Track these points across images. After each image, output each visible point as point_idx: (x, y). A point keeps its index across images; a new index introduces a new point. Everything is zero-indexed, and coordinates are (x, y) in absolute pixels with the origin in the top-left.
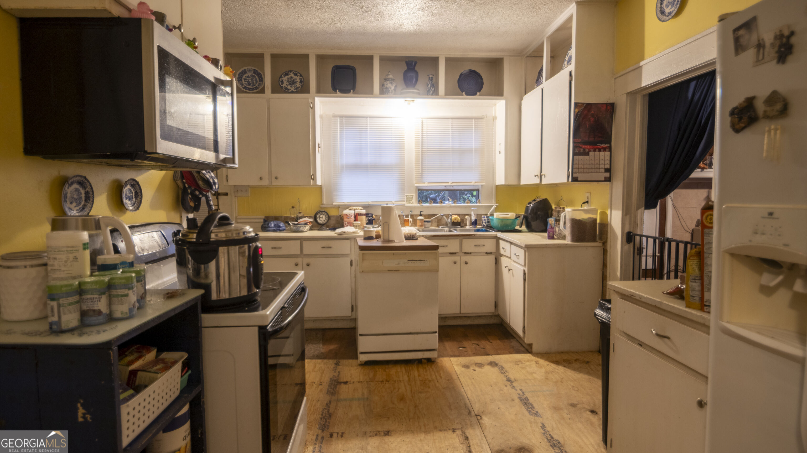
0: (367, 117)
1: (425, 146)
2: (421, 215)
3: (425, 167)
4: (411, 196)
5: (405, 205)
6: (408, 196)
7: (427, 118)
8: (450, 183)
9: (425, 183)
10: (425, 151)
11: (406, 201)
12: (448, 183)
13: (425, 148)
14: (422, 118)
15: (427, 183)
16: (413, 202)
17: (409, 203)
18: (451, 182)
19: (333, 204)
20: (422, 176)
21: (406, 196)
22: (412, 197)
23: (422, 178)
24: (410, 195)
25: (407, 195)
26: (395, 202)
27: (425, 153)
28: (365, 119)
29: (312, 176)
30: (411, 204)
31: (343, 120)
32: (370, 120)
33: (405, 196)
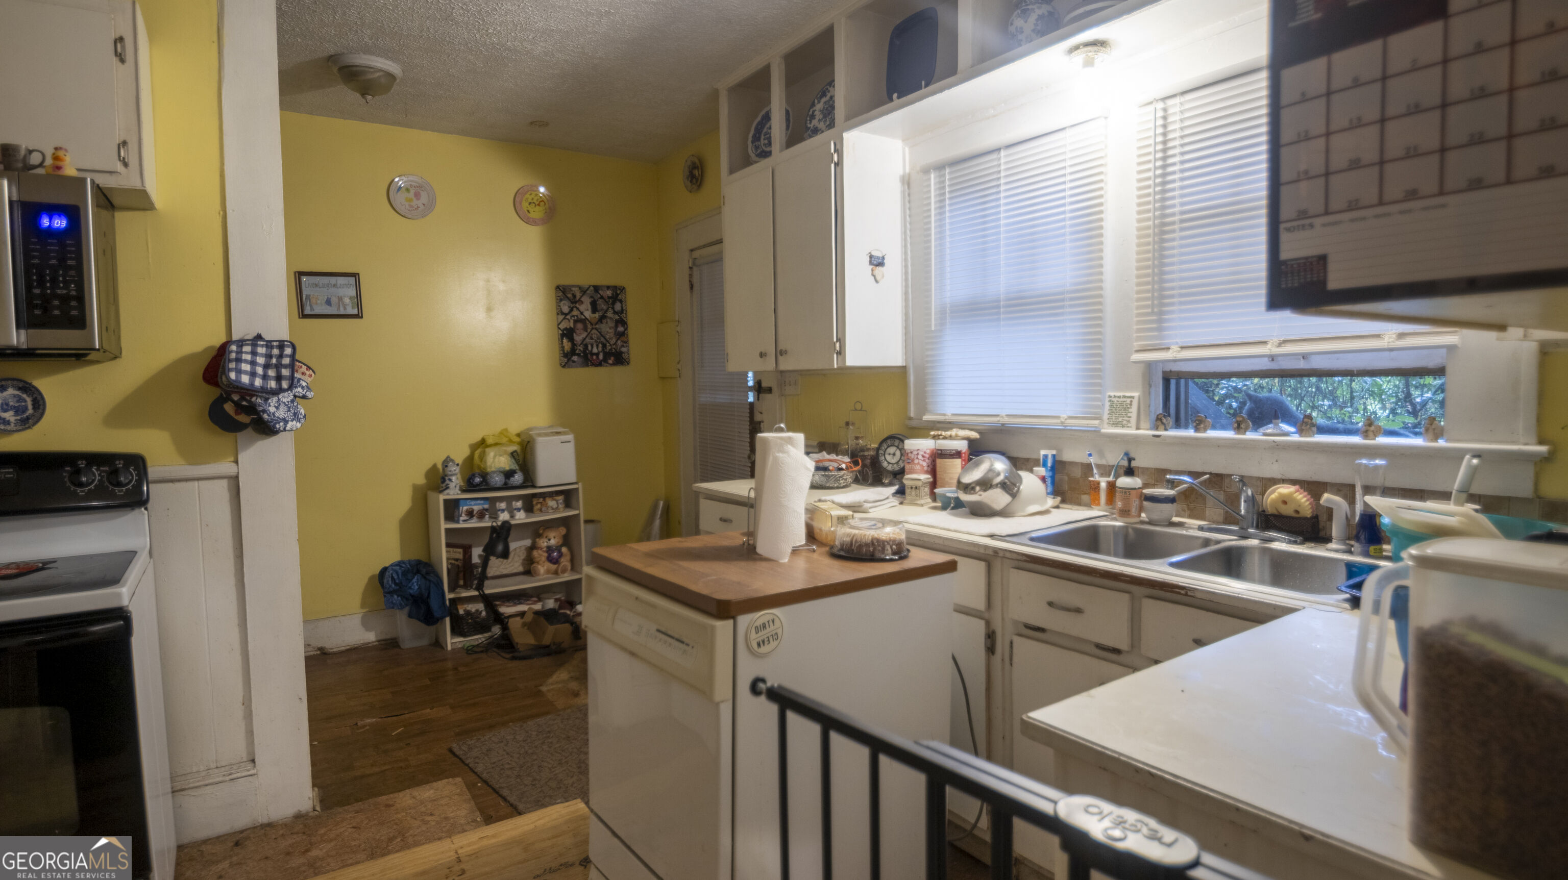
0: (998, 150)
1: (1173, 206)
2: (1130, 472)
3: (1173, 288)
4: (1124, 397)
5: (1103, 431)
6: (1115, 400)
7: (1184, 93)
8: (1269, 346)
9: (1169, 349)
10: (1173, 223)
11: (1106, 416)
12: (1265, 343)
13: (1173, 215)
14: (1164, 99)
15: (1175, 348)
16: (1129, 421)
17: (1116, 424)
18: (1276, 340)
19: (922, 420)
20: (1160, 321)
21: (1110, 396)
22: (1128, 400)
23: (1160, 329)
24: (1121, 394)
25: (1112, 394)
26: (1071, 418)
27: (1173, 231)
28: (994, 156)
29: (838, 345)
30: (1123, 426)
31: (944, 175)
32: (1006, 156)
33: (1107, 399)
